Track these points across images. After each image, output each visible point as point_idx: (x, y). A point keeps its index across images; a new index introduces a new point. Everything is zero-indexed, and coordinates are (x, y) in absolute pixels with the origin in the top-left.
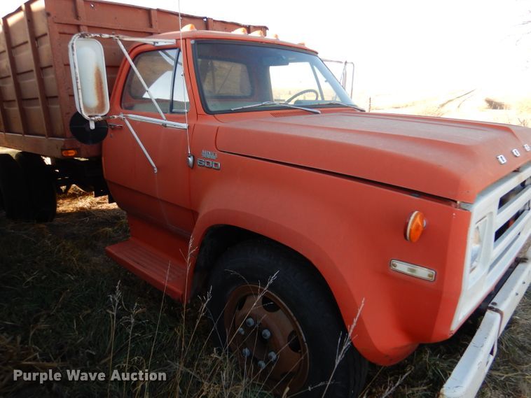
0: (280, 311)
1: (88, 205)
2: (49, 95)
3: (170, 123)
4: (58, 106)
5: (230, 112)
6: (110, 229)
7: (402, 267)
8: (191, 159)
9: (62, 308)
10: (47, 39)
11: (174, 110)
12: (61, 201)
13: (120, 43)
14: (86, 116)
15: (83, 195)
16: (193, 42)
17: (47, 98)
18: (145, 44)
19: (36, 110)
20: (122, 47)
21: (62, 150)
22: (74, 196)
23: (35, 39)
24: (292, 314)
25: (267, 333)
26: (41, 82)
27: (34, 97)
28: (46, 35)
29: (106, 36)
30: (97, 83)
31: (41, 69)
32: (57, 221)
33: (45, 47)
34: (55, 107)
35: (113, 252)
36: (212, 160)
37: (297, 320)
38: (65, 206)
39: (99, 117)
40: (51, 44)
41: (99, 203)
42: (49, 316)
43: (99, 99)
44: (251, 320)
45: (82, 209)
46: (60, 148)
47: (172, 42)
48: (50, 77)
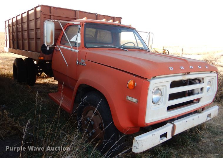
0: (98, 115)
1: (48, 81)
2: (38, 38)
3: (74, 50)
4: (40, 42)
5: (93, 47)
6: (54, 91)
7: (129, 98)
8: (77, 62)
9: (30, 113)
10: (40, 19)
11: (76, 46)
12: (38, 79)
13: (60, 23)
14: (46, 45)
15: (47, 78)
16: (85, 23)
17: (37, 39)
18: (70, 23)
19: (33, 43)
20: (61, 24)
21: (39, 57)
22: (43, 78)
23: (36, 19)
24: (101, 116)
25: (93, 123)
26: (36, 33)
27: (33, 38)
28: (39, 18)
29: (56, 21)
30: (51, 35)
31: (36, 29)
32: (35, 86)
33: (39, 22)
34: (39, 42)
35: (51, 95)
36: (84, 63)
37: (102, 118)
38: (39, 81)
39: (50, 46)
40: (41, 21)
41: (52, 81)
42: (25, 115)
43: (51, 40)
44: (88, 118)
45: (45, 83)
46: (38, 56)
47: (78, 23)
48: (39, 32)
